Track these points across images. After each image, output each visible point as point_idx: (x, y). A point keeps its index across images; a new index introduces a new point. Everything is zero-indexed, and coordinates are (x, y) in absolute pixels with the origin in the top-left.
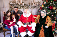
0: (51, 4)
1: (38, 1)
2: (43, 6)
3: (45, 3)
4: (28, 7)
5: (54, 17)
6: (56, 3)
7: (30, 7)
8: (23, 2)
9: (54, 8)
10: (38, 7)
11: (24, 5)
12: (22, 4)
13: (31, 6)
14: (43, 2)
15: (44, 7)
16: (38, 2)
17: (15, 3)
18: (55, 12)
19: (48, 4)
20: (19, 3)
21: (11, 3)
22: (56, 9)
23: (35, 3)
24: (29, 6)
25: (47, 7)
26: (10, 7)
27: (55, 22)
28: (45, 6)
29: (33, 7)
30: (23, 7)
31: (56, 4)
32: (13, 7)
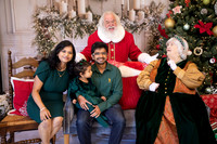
0: (204, 11)
1: (153, 3)
3: (178, 10)
8: (88, 9)
11: (94, 19)
12: (84, 17)
14: (173, 7)
16: (152, 7)
17: (56, 14)
19: (191, 14)
20: (74, 14)
21: (42, 16)
23: (137, 11)
28: (180, 21)
29: (131, 27)
30: (90, 29)
32: (50, 29)
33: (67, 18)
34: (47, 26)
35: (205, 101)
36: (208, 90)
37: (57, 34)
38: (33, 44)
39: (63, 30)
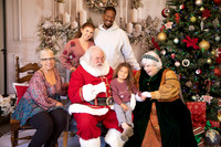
0: (192, 28)
1: (149, 17)
2: (162, 37)
3: (169, 25)
5: (203, 80)
6: (209, 24)
9: (204, 45)
14: (165, 22)
15: (166, 41)
16: (149, 21)
17: (59, 24)
18: (209, 61)
19: (181, 30)
20: (76, 24)
22: (210, 50)
23: (134, 24)
25: (176, 41)
28: (170, 35)
31: (211, 28)
32: (53, 38)
33: (69, 28)
34: (51, 35)
35: (190, 107)
36: (194, 98)
37: (60, 42)
38: (37, 51)
39: (65, 39)
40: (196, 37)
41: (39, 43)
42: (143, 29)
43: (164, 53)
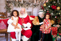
2: (45, 5)
3: (47, 1)
4: (27, 5)
5: (57, 20)
7: (31, 6)
9: (58, 8)
10: (40, 6)
11: (23, 2)
12: (20, 1)
13: (32, 4)
15: (46, 7)
22: (60, 10)
24: (29, 4)
26: (7, 5)
27: (58, 26)
29: (34, 5)
30: (22, 5)
32: (10, 4)
33: (15, 1)
34: (9, 3)
36: (54, 26)
37: (12, 6)
38: (5, 8)
39: (14, 5)
40: (56, 5)
41: (5, 6)
42: (39, 2)
43: (45, 10)
